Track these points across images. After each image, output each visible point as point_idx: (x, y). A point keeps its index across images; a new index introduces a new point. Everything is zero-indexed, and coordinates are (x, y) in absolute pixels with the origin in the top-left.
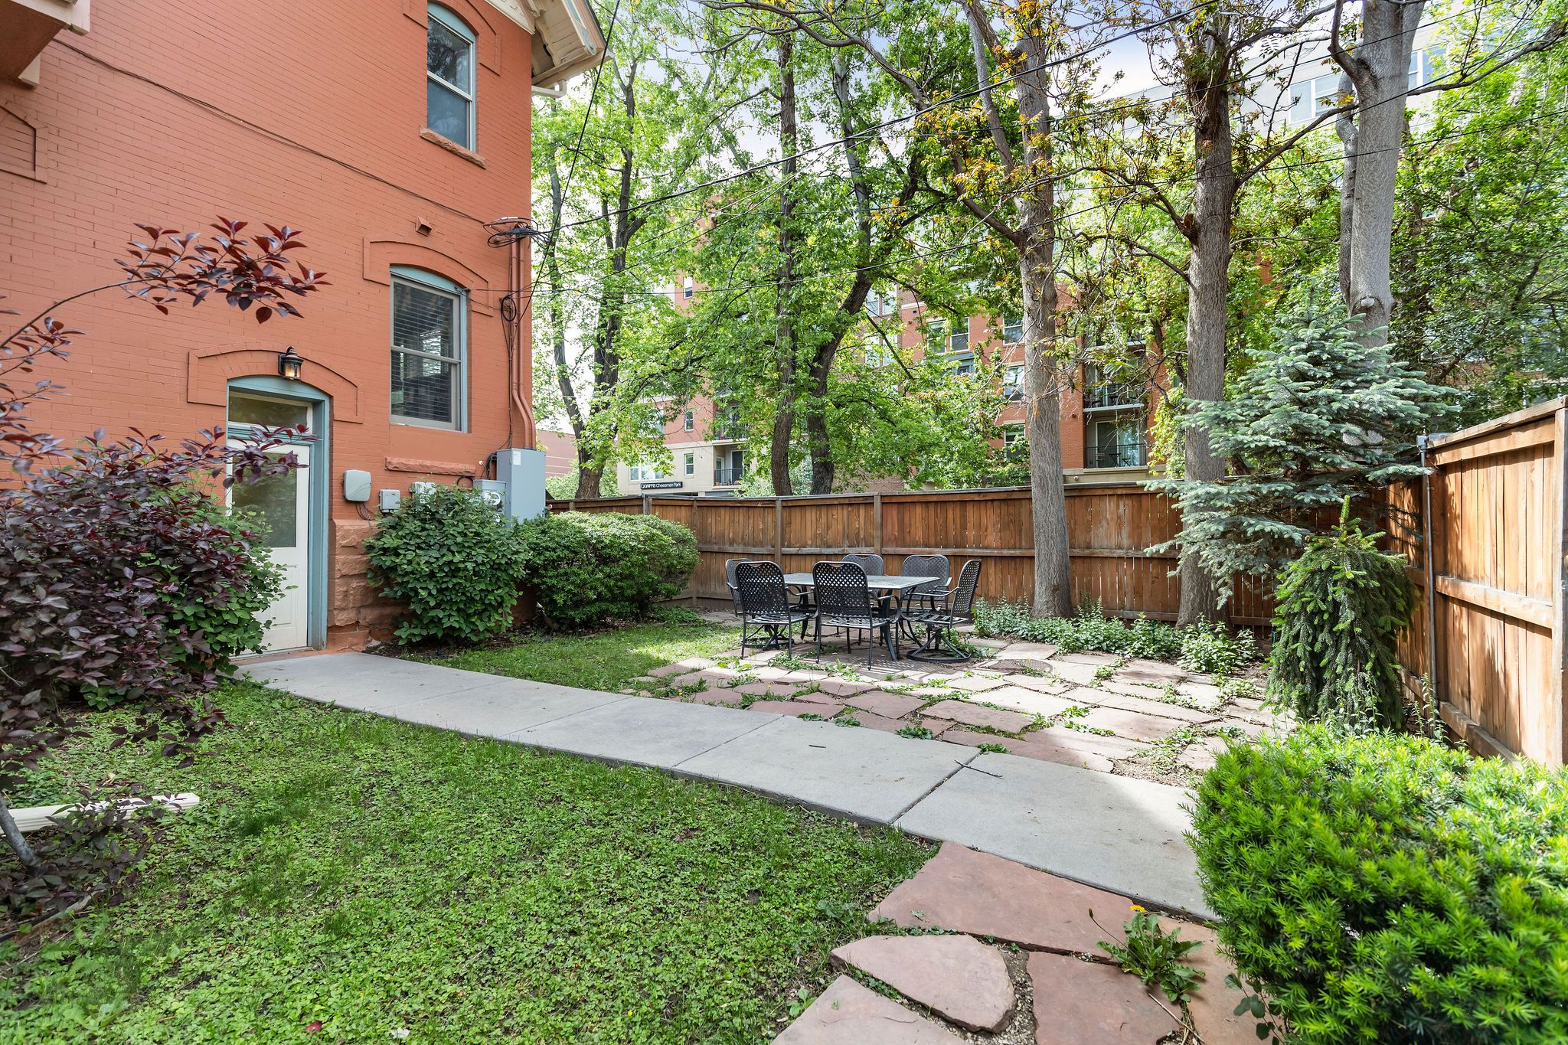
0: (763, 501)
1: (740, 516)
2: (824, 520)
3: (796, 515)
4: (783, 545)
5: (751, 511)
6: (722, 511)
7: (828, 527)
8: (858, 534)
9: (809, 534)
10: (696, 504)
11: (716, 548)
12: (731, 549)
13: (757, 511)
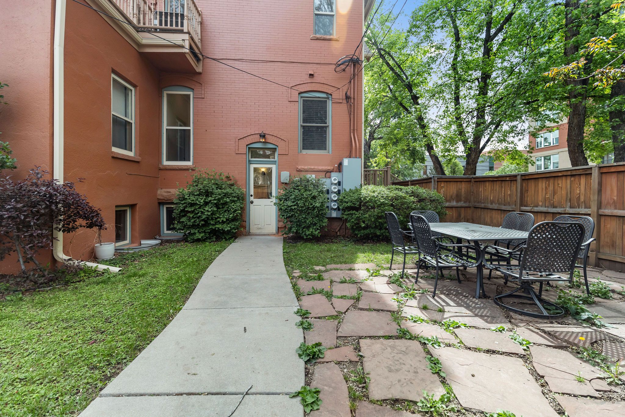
0: (510, 176)
1: (497, 186)
2: (551, 188)
3: (532, 184)
4: (522, 205)
5: (503, 183)
6: (487, 184)
7: (554, 193)
8: (579, 198)
9: (540, 198)
10: (473, 180)
11: (483, 205)
12: (490, 206)
13: (507, 183)
